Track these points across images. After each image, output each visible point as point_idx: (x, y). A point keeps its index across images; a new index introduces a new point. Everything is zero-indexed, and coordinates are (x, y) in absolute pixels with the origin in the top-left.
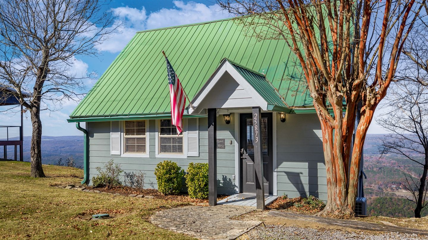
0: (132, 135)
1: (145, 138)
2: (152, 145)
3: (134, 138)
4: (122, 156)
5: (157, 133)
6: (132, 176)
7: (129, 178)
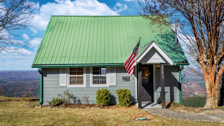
0: (74, 75)
1: (83, 77)
2: (88, 81)
3: (76, 77)
4: (67, 87)
5: (91, 74)
6: (75, 98)
7: (73, 99)
